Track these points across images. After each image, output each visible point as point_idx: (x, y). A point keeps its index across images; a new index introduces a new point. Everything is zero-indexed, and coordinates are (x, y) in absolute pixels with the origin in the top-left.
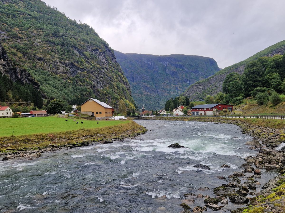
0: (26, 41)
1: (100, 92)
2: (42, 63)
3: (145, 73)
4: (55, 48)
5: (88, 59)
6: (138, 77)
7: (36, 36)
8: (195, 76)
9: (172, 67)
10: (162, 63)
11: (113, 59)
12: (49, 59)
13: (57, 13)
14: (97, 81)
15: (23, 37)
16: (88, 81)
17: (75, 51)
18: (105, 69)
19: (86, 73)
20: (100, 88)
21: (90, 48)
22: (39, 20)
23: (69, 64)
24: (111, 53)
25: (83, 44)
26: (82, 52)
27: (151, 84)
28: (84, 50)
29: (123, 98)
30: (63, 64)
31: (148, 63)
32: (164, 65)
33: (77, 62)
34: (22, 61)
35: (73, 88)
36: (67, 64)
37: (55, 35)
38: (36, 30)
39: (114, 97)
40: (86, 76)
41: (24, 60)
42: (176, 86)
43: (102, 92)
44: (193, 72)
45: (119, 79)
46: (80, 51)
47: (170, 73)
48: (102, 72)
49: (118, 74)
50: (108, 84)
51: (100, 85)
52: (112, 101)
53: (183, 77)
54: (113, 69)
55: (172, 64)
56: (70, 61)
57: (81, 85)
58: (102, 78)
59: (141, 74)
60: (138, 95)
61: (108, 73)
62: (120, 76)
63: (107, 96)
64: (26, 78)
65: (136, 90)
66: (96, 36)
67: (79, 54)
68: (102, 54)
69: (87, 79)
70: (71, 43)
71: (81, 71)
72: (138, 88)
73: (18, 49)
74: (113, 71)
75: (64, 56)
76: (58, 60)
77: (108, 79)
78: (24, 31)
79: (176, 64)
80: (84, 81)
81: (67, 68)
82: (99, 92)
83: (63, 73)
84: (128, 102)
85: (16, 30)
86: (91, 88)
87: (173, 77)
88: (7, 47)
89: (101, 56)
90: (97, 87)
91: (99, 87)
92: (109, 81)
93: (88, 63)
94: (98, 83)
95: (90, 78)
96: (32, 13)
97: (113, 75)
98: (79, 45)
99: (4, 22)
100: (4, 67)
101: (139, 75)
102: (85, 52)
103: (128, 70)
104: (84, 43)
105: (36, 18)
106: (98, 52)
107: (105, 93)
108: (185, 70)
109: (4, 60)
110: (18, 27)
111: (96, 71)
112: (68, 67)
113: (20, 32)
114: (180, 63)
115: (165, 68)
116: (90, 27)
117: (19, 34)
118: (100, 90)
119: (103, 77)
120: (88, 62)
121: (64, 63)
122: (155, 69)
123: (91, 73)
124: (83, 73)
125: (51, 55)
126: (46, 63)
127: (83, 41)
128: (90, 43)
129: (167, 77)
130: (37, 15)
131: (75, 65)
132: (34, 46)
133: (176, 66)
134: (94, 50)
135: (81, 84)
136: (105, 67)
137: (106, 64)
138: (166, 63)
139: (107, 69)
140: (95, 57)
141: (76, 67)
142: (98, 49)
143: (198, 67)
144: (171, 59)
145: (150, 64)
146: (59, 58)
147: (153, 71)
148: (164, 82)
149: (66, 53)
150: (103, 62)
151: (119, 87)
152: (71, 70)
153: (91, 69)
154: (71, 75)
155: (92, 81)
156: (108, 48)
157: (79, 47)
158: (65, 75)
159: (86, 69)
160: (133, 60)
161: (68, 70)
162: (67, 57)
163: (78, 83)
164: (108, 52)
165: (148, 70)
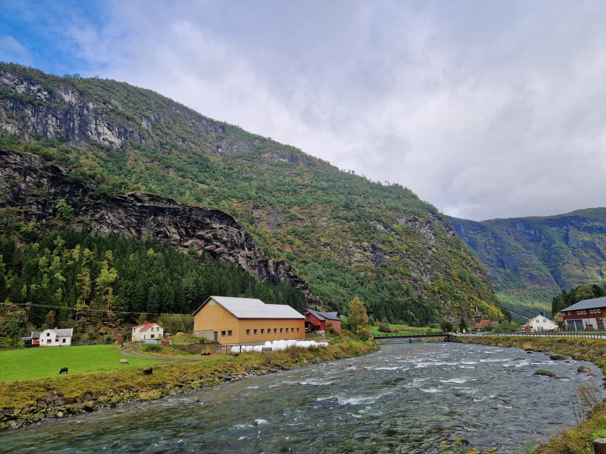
0: (307, 223)
1: (427, 289)
2: (328, 251)
3: (524, 250)
4: (347, 226)
5: (401, 235)
6: (512, 259)
7: (321, 213)
9: (580, 233)
10: (556, 228)
11: (448, 231)
12: (339, 244)
13: (354, 177)
14: (420, 271)
15: (304, 218)
17: (378, 226)
18: (434, 249)
19: (399, 259)
20: (427, 283)
21: (402, 218)
22: (327, 191)
23: (368, 248)
25: (390, 215)
26: (390, 226)
27: (540, 268)
28: (393, 223)
29: (475, 298)
30: (359, 248)
31: (528, 231)
32: (560, 232)
33: (383, 243)
34: (300, 251)
35: (376, 284)
36: (365, 248)
37: (347, 207)
38: (322, 205)
39: (456, 296)
40: (400, 264)
41: (303, 248)
43: (432, 289)
45: (464, 263)
46: (386, 226)
47: (578, 245)
48: (427, 254)
49: (461, 256)
50: (441, 275)
51: (427, 277)
52: (452, 304)
54: (449, 248)
55: (578, 229)
56: (370, 242)
57: (390, 279)
58: (429, 264)
59: (517, 252)
60: (515, 291)
61: (439, 255)
62: (464, 259)
63: (441, 295)
64: (285, 273)
65: (510, 281)
66: (413, 200)
67: (385, 231)
68: (424, 224)
69: (402, 269)
70: (371, 215)
71: (390, 256)
72: (515, 278)
73: (296, 235)
74: (450, 252)
75: (360, 235)
76: (351, 243)
77: (441, 265)
78: (305, 209)
79: (588, 226)
80: (396, 271)
81: (365, 253)
82: (425, 289)
83: (360, 262)
84: (486, 304)
85: (295, 210)
86: (410, 282)
87: (587, 252)
88: (283, 233)
89: (424, 229)
90: (422, 280)
91: (425, 280)
92: (443, 268)
93: (402, 243)
94: (422, 274)
95: (406, 266)
96: (319, 184)
97: (449, 258)
98: (384, 216)
99: (281, 203)
100: (248, 259)
101: (513, 255)
102: (395, 226)
103: (491, 249)
104: (392, 212)
105: (323, 189)
106: (418, 223)
107: (436, 289)
109: (250, 249)
110: (299, 206)
111: (417, 254)
112: (367, 252)
113: (300, 211)
114: (596, 224)
115: (567, 237)
116: (404, 188)
117: (299, 215)
118: (426, 286)
119: (432, 262)
120: (402, 241)
121: (361, 247)
122: (543, 241)
123: (408, 258)
124: (393, 259)
125: (341, 237)
126: (333, 249)
127: (390, 209)
128: (402, 211)
129: (573, 254)
130: (325, 185)
131: (378, 248)
132: (318, 227)
133: (590, 230)
134: (410, 221)
135: (391, 277)
136: (433, 246)
137: (434, 241)
138: (565, 227)
139: (437, 249)
140: (413, 231)
141: (380, 250)
142: (418, 218)
144: (575, 220)
145: (532, 232)
146: (353, 240)
148: (568, 263)
149: (364, 232)
150: (429, 237)
151: (464, 278)
152: (373, 256)
153: (406, 251)
154: (373, 264)
155: (411, 271)
156: (436, 214)
157: (384, 220)
158: (363, 264)
159: (398, 252)
160: (497, 230)
161: (368, 256)
162: (366, 236)
163: (385, 276)
164: (436, 221)
165: (530, 244)
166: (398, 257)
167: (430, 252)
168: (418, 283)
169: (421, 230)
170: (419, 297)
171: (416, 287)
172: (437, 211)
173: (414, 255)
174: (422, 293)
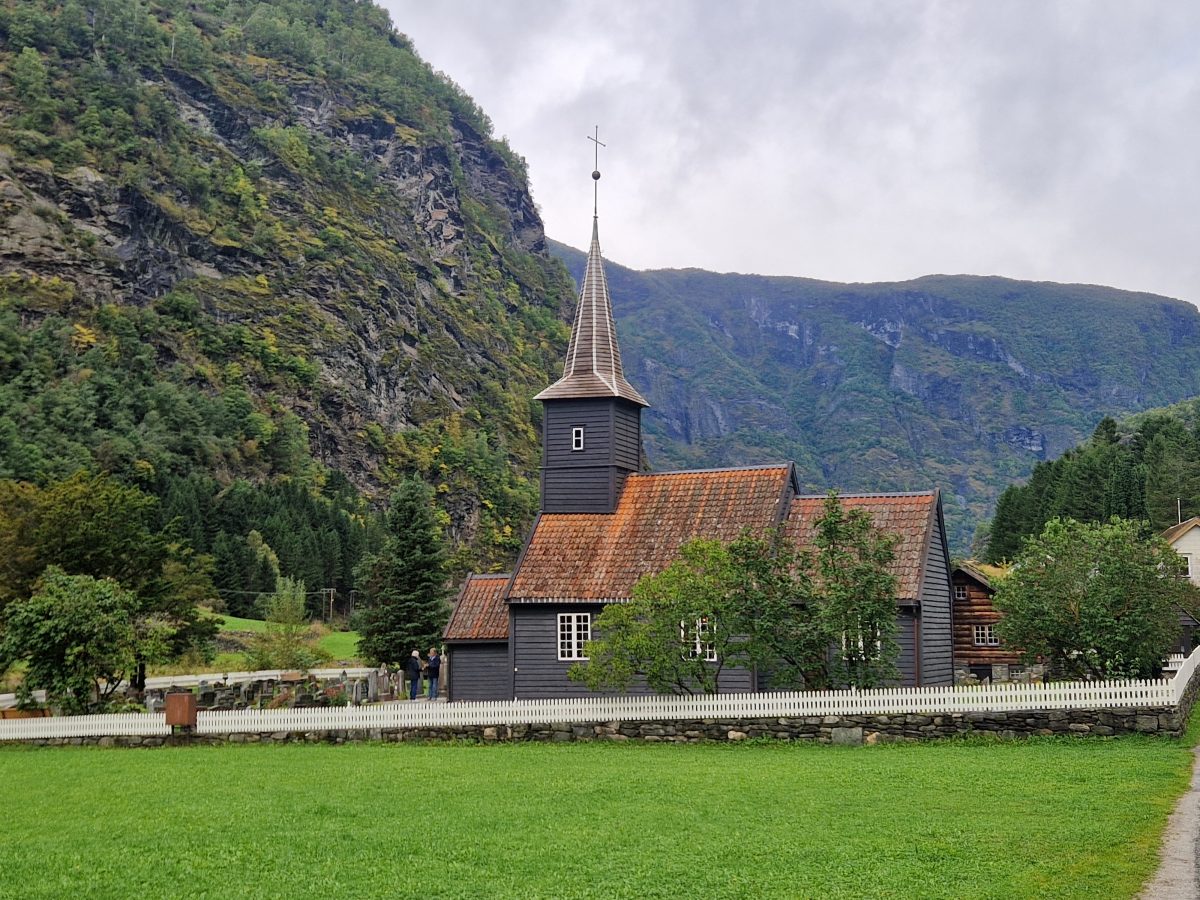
1: (384, 453)
3: (759, 386)
5: (295, 181)
6: (718, 414)
8: (1078, 407)
9: (927, 351)
10: (863, 327)
11: (518, 225)
14: (365, 364)
16: (274, 349)
17: (187, 113)
18: (448, 286)
19: (263, 291)
20: (385, 423)
21: (317, 103)
23: (103, 202)
24: (506, 176)
25: (258, 72)
26: (246, 128)
27: (795, 452)
28: (265, 113)
30: (45, 193)
31: (780, 326)
32: (873, 341)
33: (194, 194)
35: (100, 388)
36: (82, 195)
39: (504, 495)
40: (266, 312)
42: (958, 469)
43: (403, 456)
44: (1066, 384)
46: (229, 120)
47: (916, 388)
48: (410, 294)
49: (552, 335)
50: (458, 398)
51: (391, 400)
52: (483, 528)
53: (1003, 411)
54: (512, 293)
55: (926, 336)
56: (115, 175)
57: (200, 380)
58: (411, 340)
59: (736, 391)
61: (463, 310)
63: (443, 488)
67: (221, 145)
68: (417, 158)
69: (271, 339)
70: (154, 44)
71: (220, 268)
74: (512, 309)
75: (65, 130)
77: (463, 357)
79: (953, 333)
80: (236, 347)
81: (80, 225)
82: (373, 449)
83: (36, 266)
86: (304, 409)
87: (936, 415)
89: (414, 179)
90: (364, 408)
91: (382, 413)
92: (472, 372)
93: (296, 218)
94: (370, 382)
95: (299, 329)
97: (506, 334)
98: (225, 71)
101: (723, 400)
102: (271, 130)
103: (657, 371)
104: (273, 61)
106: (391, 148)
107: (425, 457)
108: (1010, 369)
111: (361, 283)
112: (93, 223)
114: (979, 327)
115: (886, 360)
118: (381, 437)
119: (424, 337)
120: (297, 209)
121: (56, 189)
122: (819, 366)
123: (315, 293)
124: (234, 284)
127: (263, 48)
128: (319, 69)
129: (898, 415)
131: (161, 213)
133: (957, 344)
134: (356, 127)
135: (208, 369)
136: (442, 267)
137: (451, 246)
138: (888, 327)
139: (458, 284)
140: (363, 176)
141: (174, 228)
142: (391, 120)
143: (1092, 350)
144: (920, 306)
145: (793, 330)
146: (15, 142)
147: (810, 377)
148: (879, 442)
149: (93, 113)
150: (431, 225)
152: (121, 249)
153: (310, 258)
154: (117, 287)
155: (318, 359)
156: (479, 138)
157: (221, 89)
158: (55, 280)
159: (270, 256)
160: (686, 309)
161: (90, 243)
162: (97, 138)
163: (174, 357)
164: (477, 171)
165: (781, 369)
166: (261, 279)
167: (425, 290)
168: (346, 419)
169: (401, 185)
170: (334, 483)
171: (331, 438)
172: (487, 128)
173: (345, 284)
174: (358, 466)
